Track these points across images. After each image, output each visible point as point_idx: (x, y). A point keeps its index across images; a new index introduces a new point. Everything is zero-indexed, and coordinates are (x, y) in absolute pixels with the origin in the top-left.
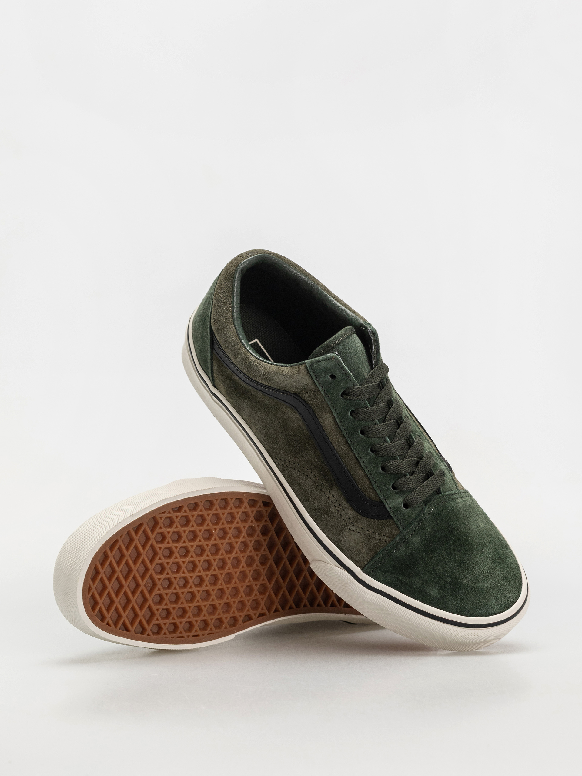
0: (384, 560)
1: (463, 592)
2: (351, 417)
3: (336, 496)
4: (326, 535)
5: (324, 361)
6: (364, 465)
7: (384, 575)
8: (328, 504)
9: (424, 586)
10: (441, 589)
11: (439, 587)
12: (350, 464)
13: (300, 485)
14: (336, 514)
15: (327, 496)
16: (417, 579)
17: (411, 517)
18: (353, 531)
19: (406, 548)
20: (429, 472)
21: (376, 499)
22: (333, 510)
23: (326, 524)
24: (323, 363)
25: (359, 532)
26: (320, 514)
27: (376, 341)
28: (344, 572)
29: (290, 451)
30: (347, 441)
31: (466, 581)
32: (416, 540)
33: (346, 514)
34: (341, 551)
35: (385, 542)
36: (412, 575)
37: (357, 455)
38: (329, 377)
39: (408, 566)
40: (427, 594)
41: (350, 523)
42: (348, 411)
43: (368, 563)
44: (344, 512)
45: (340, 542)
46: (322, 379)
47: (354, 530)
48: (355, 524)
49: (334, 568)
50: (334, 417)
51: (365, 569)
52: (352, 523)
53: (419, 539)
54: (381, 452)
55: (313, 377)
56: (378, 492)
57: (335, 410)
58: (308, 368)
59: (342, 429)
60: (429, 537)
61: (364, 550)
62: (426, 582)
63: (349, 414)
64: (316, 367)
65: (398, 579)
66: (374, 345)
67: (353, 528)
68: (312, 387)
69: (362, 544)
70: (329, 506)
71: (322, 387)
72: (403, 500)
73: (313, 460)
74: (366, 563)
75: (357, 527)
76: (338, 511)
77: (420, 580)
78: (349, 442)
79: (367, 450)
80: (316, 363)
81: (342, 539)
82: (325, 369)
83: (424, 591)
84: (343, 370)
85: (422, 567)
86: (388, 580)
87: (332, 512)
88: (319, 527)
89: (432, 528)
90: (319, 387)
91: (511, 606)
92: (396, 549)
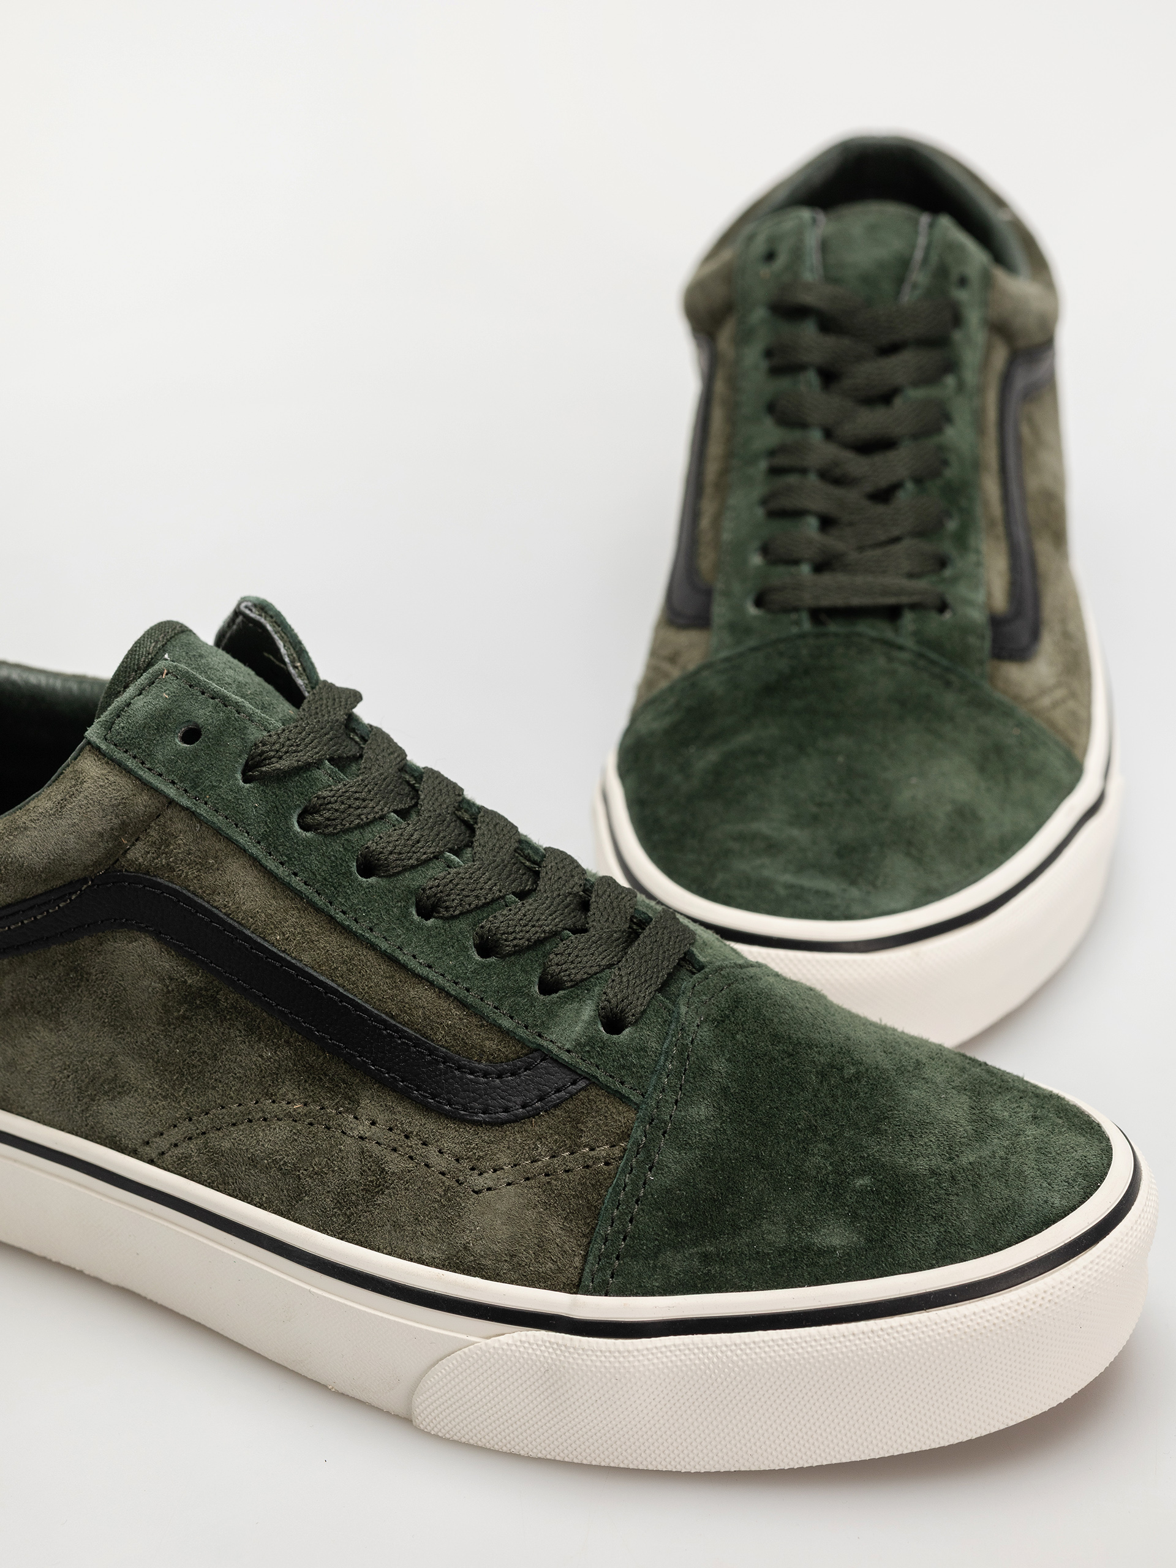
0: (631, 1221)
1: (931, 1198)
2: (309, 834)
3: (381, 1118)
4: (411, 1260)
5: (141, 696)
6: (421, 964)
7: (655, 1266)
8: (371, 1157)
9: (799, 1235)
10: (855, 1217)
11: (846, 1215)
12: (377, 985)
13: (253, 1162)
14: (409, 1171)
15: (356, 1133)
16: (766, 1226)
17: (646, 1052)
18: (489, 1189)
19: (680, 1148)
20: (635, 923)
21: (508, 1050)
22: (395, 1163)
23: (396, 1225)
24: (140, 703)
25: (509, 1184)
26: (360, 1207)
27: (279, 626)
28: (526, 1335)
29: (174, 1084)
30: (332, 919)
31: (921, 1165)
32: (701, 1111)
33: (440, 1152)
34: (483, 1277)
35: (605, 1168)
36: (742, 1223)
37: (384, 945)
38: (177, 740)
39: (715, 1201)
40: (821, 1252)
41: (468, 1172)
42: (287, 819)
43: (585, 1258)
44: (432, 1150)
45: (466, 1248)
46: (160, 757)
47: (491, 1184)
48: (482, 1165)
49: (486, 1344)
50: (255, 861)
51: (587, 1282)
52: (473, 1169)
53: (707, 1106)
54: (453, 900)
55: (131, 763)
56: (506, 1023)
57: (248, 833)
58: (103, 747)
59: (296, 882)
60: (734, 1088)
61: (554, 1227)
62: (798, 1222)
63: (297, 828)
64: (123, 728)
65: (705, 1258)
66: (282, 638)
67: (480, 1182)
68: (142, 802)
69: (540, 1213)
70: (377, 1162)
71: (173, 783)
72: (595, 1008)
73: (260, 1059)
74: (577, 1262)
75: (495, 1171)
76: (411, 1158)
77: (774, 1224)
78: (340, 917)
79: (406, 915)
80: (119, 716)
81: (467, 1238)
82: (153, 717)
83: (808, 1248)
84: (213, 698)
85: (761, 1181)
86: (677, 1274)
87: (393, 1173)
88: (378, 1250)
89: (729, 1060)
90: (162, 787)
91: (1102, 1177)
92: (650, 1169)
